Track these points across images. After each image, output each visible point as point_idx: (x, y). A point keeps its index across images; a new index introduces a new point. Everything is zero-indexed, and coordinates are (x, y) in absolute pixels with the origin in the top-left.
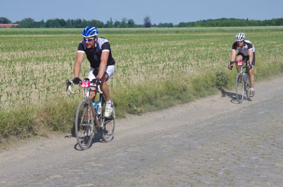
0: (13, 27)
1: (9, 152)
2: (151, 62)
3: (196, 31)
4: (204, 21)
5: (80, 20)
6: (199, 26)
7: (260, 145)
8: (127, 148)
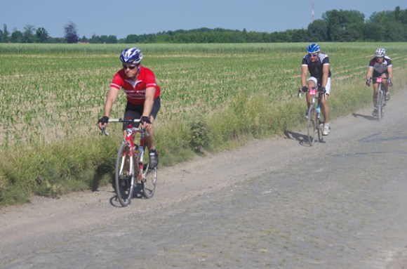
2: (77, 104)
3: (156, 51)
4: (170, 33)
6: (161, 41)
7: (265, 248)
8: (32, 257)
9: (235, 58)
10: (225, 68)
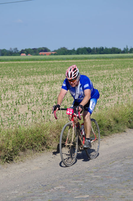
0: (52, 54)
1: (25, 164)
5: (103, 48)
8: (123, 161)
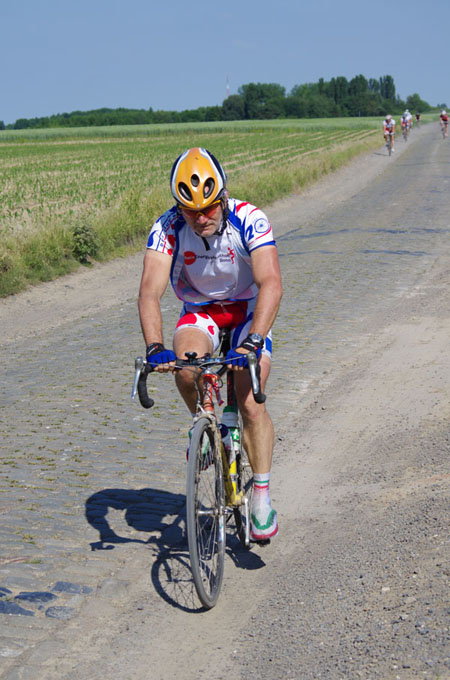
3: (47, 138)
4: (66, 115)
6: (55, 125)
7: (154, 386)
9: (138, 143)
10: (125, 155)
